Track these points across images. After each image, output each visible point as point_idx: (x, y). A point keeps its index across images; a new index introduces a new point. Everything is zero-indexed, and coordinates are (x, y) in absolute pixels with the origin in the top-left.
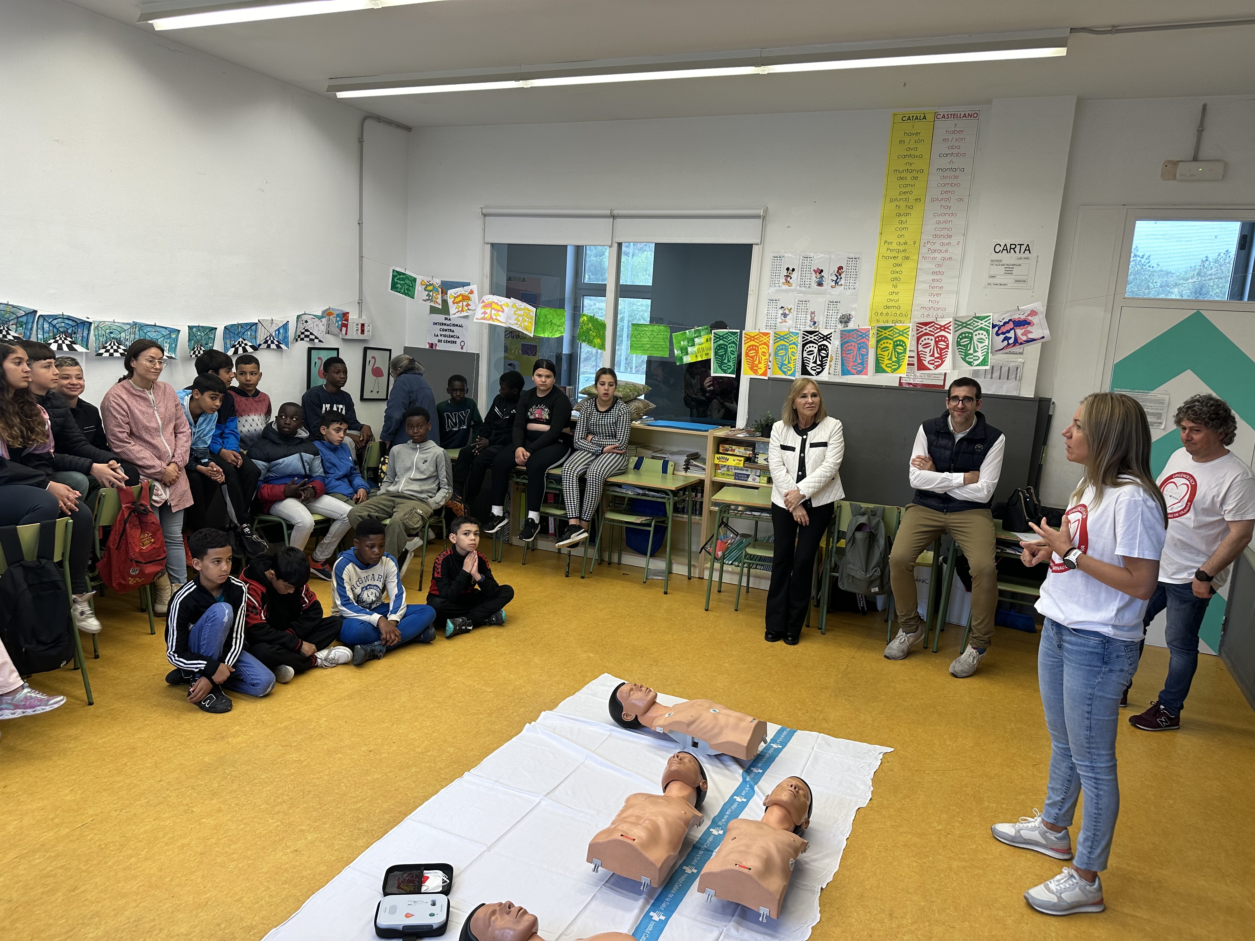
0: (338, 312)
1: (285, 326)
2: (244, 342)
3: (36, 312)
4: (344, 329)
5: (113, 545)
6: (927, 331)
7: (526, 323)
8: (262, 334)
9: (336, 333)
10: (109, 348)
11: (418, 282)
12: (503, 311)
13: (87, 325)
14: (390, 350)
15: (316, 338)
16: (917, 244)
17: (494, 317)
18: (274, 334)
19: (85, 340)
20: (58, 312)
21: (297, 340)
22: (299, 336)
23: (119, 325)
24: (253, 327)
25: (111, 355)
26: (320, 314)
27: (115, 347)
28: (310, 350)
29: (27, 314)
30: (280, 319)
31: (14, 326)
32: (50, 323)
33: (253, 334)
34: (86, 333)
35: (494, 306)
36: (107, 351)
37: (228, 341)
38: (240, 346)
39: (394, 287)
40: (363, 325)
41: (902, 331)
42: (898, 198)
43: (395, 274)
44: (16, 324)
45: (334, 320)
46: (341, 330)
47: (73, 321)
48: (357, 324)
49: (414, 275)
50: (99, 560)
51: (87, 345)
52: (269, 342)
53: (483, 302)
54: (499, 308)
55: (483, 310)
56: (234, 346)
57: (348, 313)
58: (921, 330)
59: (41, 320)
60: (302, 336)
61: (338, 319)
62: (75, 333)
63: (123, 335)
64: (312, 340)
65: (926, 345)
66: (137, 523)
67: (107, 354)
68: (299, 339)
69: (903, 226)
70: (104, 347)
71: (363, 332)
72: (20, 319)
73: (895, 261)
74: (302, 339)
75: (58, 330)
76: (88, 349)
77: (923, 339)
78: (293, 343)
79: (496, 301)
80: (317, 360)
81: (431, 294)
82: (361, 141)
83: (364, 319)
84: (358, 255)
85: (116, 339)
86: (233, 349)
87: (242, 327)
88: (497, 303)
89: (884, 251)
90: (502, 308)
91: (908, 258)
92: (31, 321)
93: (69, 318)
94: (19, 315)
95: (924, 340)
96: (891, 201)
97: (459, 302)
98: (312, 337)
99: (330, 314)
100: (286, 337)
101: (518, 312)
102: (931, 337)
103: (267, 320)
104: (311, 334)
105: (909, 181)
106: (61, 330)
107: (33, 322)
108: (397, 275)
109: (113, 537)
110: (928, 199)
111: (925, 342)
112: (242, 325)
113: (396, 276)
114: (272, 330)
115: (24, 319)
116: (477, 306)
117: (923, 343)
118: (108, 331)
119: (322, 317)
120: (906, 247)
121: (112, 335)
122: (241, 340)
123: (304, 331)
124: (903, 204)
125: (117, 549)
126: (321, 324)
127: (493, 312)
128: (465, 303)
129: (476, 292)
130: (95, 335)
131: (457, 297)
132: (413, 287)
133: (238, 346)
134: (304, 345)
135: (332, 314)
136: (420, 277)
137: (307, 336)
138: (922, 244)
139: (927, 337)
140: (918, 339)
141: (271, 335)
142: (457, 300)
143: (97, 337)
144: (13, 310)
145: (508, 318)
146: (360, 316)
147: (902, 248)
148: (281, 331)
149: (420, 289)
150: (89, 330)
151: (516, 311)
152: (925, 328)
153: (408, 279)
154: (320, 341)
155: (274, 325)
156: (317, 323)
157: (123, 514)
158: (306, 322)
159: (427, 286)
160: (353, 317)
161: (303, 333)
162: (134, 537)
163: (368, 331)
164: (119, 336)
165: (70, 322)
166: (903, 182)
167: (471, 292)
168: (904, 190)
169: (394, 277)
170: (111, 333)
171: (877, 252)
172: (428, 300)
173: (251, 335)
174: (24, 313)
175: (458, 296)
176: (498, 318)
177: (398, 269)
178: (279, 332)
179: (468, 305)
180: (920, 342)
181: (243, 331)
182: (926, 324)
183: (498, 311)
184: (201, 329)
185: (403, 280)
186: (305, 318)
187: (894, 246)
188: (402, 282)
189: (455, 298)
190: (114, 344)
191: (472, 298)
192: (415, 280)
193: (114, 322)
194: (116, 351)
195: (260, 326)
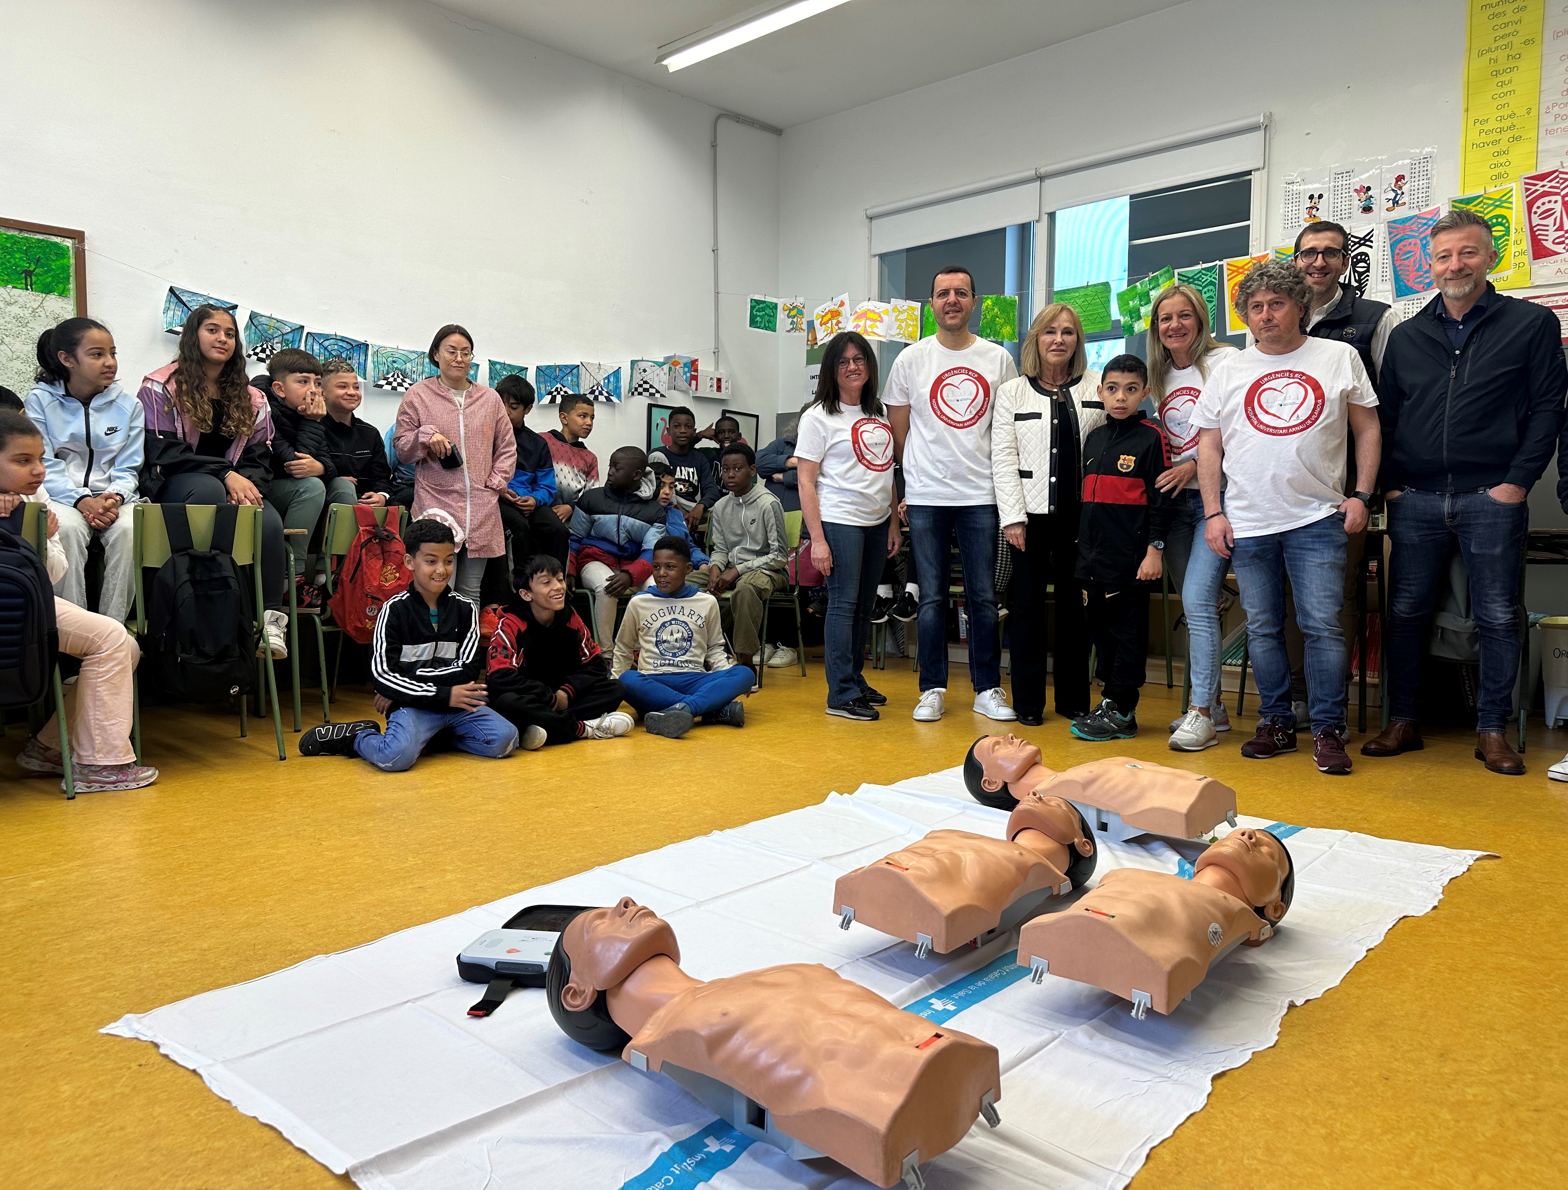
0: (685, 361)
1: (617, 373)
2: (564, 389)
3: (302, 327)
4: (694, 382)
5: (347, 576)
6: (1546, 189)
7: (910, 329)
8: (587, 382)
9: (684, 389)
10: (391, 379)
11: (780, 307)
12: (881, 321)
13: (363, 348)
14: (757, 417)
15: (657, 392)
16: (1534, 113)
17: (869, 330)
18: (602, 383)
19: (362, 367)
20: (330, 331)
21: (633, 394)
22: (636, 389)
23: (402, 352)
24: (575, 371)
25: (394, 389)
26: (662, 360)
27: (399, 380)
28: (650, 406)
29: (293, 331)
30: (610, 365)
31: (279, 345)
32: (320, 344)
33: (575, 379)
34: (362, 358)
35: (869, 315)
36: (389, 383)
37: (542, 386)
38: (559, 393)
39: (753, 323)
40: (719, 380)
41: (1499, 200)
42: (1493, 47)
43: (754, 304)
44: (281, 343)
45: (681, 371)
46: (690, 385)
47: (348, 343)
48: (711, 379)
49: (774, 300)
50: (330, 597)
51: (365, 374)
52: (597, 393)
53: (856, 312)
54: (876, 317)
55: (855, 323)
56: (550, 393)
57: (697, 360)
58: (1534, 188)
59: (310, 340)
60: (641, 390)
61: (686, 369)
62: (350, 359)
63: (409, 365)
64: (652, 395)
65: (1547, 214)
66: (379, 552)
67: (389, 387)
68: (636, 393)
69: (1505, 89)
70: (386, 379)
71: (719, 389)
72: (285, 337)
73: (1497, 148)
74: (640, 394)
75: (330, 353)
76: (365, 379)
77: (1539, 203)
78: (627, 397)
79: (872, 308)
80: (659, 421)
81: (795, 320)
82: (714, 146)
83: (722, 373)
84: (713, 291)
85: (401, 371)
86: (550, 397)
87: (560, 370)
88: (873, 311)
89: (1474, 135)
90: (880, 316)
91: (1517, 139)
92: (298, 339)
93: (343, 339)
94: (284, 332)
95: (1541, 205)
96: (1481, 54)
97: (827, 322)
98: (652, 391)
99: (676, 364)
100: (617, 388)
101: (901, 317)
102: (1553, 198)
103: (593, 364)
104: (651, 387)
105: (1510, 17)
106: (334, 353)
107: (300, 341)
108: (756, 304)
109: (348, 567)
110: (1548, 35)
111: (1543, 208)
112: (560, 368)
113: (755, 307)
114: (601, 378)
115: (290, 337)
116: (848, 320)
117: (1539, 211)
118: (391, 359)
119: (664, 364)
120: (1515, 121)
121: (395, 365)
122: (559, 386)
123: (642, 382)
124: (1501, 55)
125: (351, 581)
126: (662, 373)
127: (869, 323)
128: (834, 322)
129: (847, 302)
130: (374, 362)
131: (825, 316)
132: (774, 316)
133: (555, 393)
134: (643, 402)
135: (679, 363)
136: (782, 300)
137: (646, 390)
138: (1543, 110)
139: (1546, 199)
140: (1530, 205)
141: (598, 384)
142: (825, 319)
143: (376, 364)
144: (277, 325)
145: (890, 327)
146: (717, 368)
147: (1506, 124)
148: (612, 379)
149: (782, 316)
150: (366, 355)
151: (898, 315)
152: (1541, 183)
153: (768, 307)
154: (662, 396)
155: (602, 371)
156: (658, 371)
157: (359, 538)
158: (645, 371)
159: (790, 310)
160: (706, 368)
161: (640, 386)
162: (372, 568)
163: (727, 388)
164: (404, 367)
165: (344, 345)
166: (1500, 21)
167: (842, 304)
168: (1501, 33)
169: (752, 308)
170: (394, 362)
171: (1462, 140)
172: (792, 329)
173: (572, 381)
174: (289, 330)
175: (827, 314)
176: (875, 330)
177: (757, 297)
178: (609, 381)
179: (839, 322)
180: (1534, 210)
181: (561, 375)
182: (1542, 177)
183: (875, 321)
184: (508, 368)
185: (763, 309)
186: (643, 365)
187: (1492, 124)
188: (761, 314)
189: (823, 317)
190: (398, 377)
191: (843, 313)
192: (775, 306)
193: (397, 349)
194: (400, 385)
195: (582, 370)
